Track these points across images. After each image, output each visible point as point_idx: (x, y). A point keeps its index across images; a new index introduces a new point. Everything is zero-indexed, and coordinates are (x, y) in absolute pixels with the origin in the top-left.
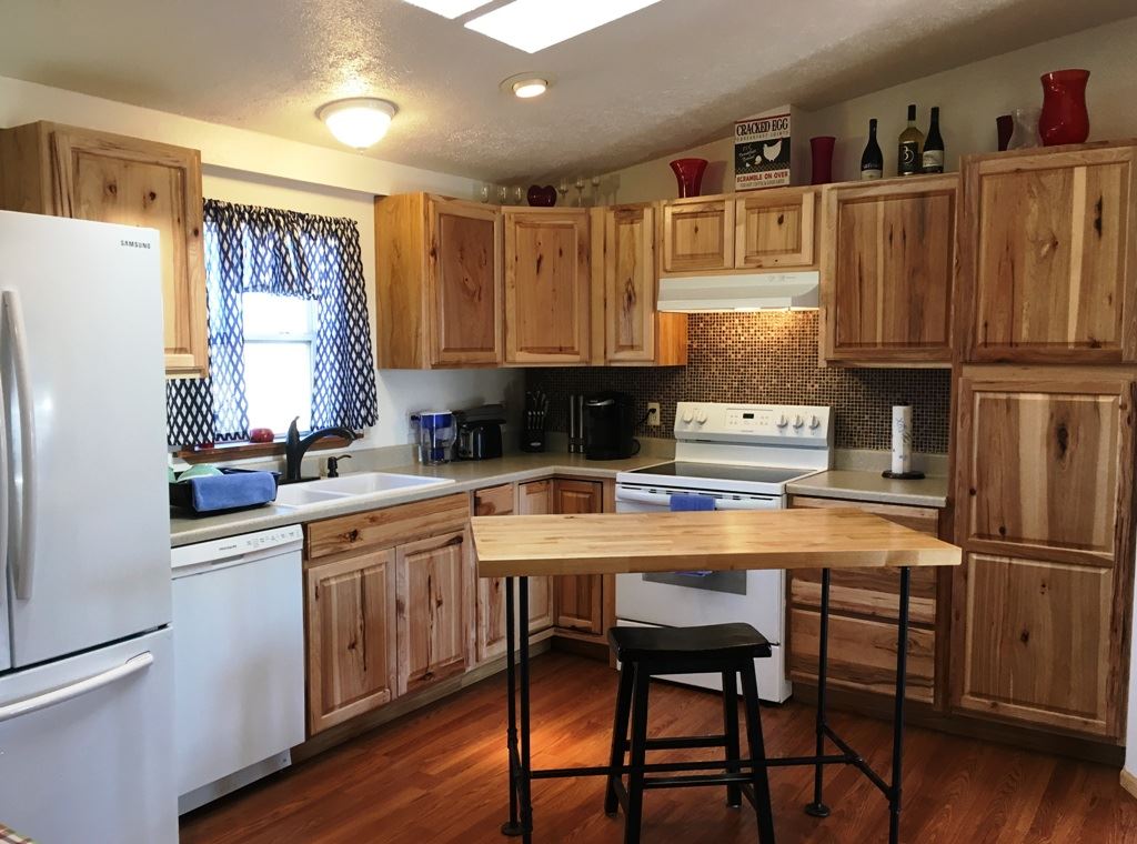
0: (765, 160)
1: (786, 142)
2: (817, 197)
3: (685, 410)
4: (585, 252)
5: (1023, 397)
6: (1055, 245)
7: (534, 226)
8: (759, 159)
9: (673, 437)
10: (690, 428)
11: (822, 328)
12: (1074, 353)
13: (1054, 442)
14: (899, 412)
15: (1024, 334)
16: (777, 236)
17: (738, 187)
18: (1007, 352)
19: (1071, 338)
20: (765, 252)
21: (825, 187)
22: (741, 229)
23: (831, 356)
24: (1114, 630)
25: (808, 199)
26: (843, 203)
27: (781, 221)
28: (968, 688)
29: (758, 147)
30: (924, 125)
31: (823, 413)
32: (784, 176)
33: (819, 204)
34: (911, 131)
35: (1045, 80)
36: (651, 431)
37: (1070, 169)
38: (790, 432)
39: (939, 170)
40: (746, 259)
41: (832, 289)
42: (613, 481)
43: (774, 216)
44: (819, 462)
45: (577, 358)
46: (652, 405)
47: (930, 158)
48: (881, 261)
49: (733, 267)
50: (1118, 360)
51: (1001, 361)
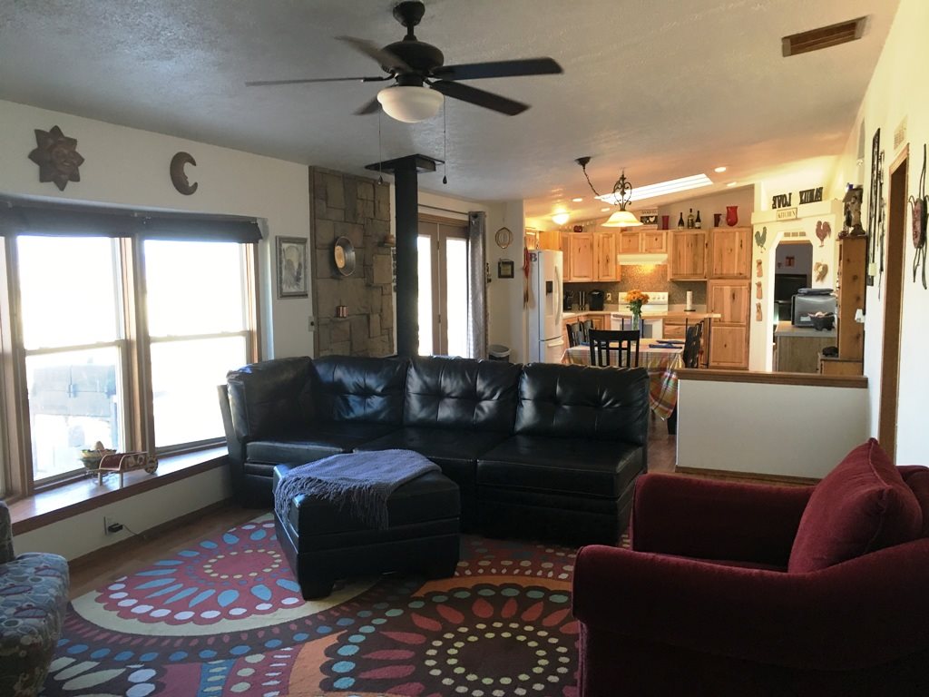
0: (650, 222)
1: (656, 217)
2: (667, 234)
3: (621, 295)
4: (592, 246)
5: (725, 287)
6: (732, 250)
7: (578, 239)
8: (648, 221)
9: (618, 303)
11: (668, 269)
12: (736, 276)
13: (732, 297)
14: (689, 294)
15: (725, 272)
16: (655, 244)
17: (641, 228)
18: (721, 276)
19: (736, 273)
20: (652, 248)
21: (669, 231)
22: (644, 242)
23: (672, 278)
24: (746, 341)
25: (664, 234)
26: (675, 236)
29: (648, 218)
30: (695, 214)
31: (666, 294)
32: (656, 226)
33: (666, 237)
34: (690, 215)
35: (727, 208)
36: (608, 302)
37: (735, 232)
38: (656, 300)
39: (699, 228)
40: (646, 250)
41: (671, 259)
43: (655, 238)
44: (665, 308)
45: (590, 279)
46: (608, 294)
47: (697, 225)
48: (686, 253)
49: (642, 253)
50: (745, 278)
51: (719, 278)
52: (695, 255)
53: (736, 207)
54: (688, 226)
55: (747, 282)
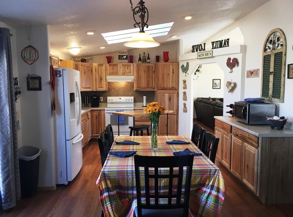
0: (123, 58)
1: (127, 56)
2: (133, 65)
3: (109, 98)
4: (92, 71)
5: (165, 94)
6: (168, 75)
7: (84, 66)
8: (122, 58)
9: (107, 103)
10: (110, 101)
11: (135, 85)
12: (171, 88)
13: (169, 100)
14: (145, 97)
15: (165, 86)
16: (127, 71)
17: (119, 62)
18: (163, 88)
19: (171, 86)
20: (125, 73)
21: (134, 64)
22: (121, 69)
23: (136, 89)
24: (176, 123)
25: (132, 65)
26: (137, 66)
27: (128, 68)
28: (159, 133)
29: (122, 56)
31: (133, 98)
32: (127, 61)
33: (133, 67)
34: (144, 56)
35: (164, 52)
36: (102, 102)
37: (170, 65)
38: (128, 101)
39: (149, 62)
40: (122, 74)
41: (136, 79)
42: (105, 110)
43: (127, 67)
44: (132, 105)
45: (91, 89)
46: (101, 98)
47: (148, 61)
48: (143, 75)
49: (120, 75)
50: (176, 89)
51: (163, 89)
52: (148, 77)
53: (168, 52)
54: (143, 62)
55: (176, 91)
